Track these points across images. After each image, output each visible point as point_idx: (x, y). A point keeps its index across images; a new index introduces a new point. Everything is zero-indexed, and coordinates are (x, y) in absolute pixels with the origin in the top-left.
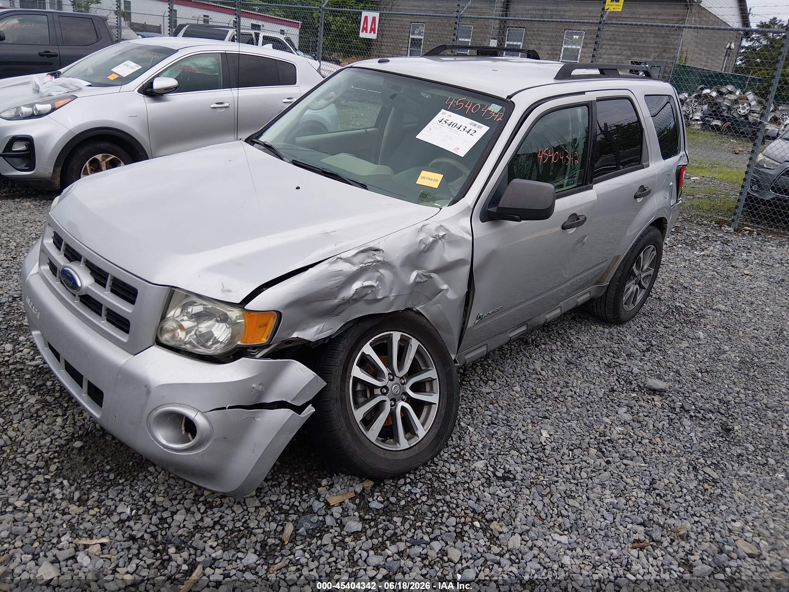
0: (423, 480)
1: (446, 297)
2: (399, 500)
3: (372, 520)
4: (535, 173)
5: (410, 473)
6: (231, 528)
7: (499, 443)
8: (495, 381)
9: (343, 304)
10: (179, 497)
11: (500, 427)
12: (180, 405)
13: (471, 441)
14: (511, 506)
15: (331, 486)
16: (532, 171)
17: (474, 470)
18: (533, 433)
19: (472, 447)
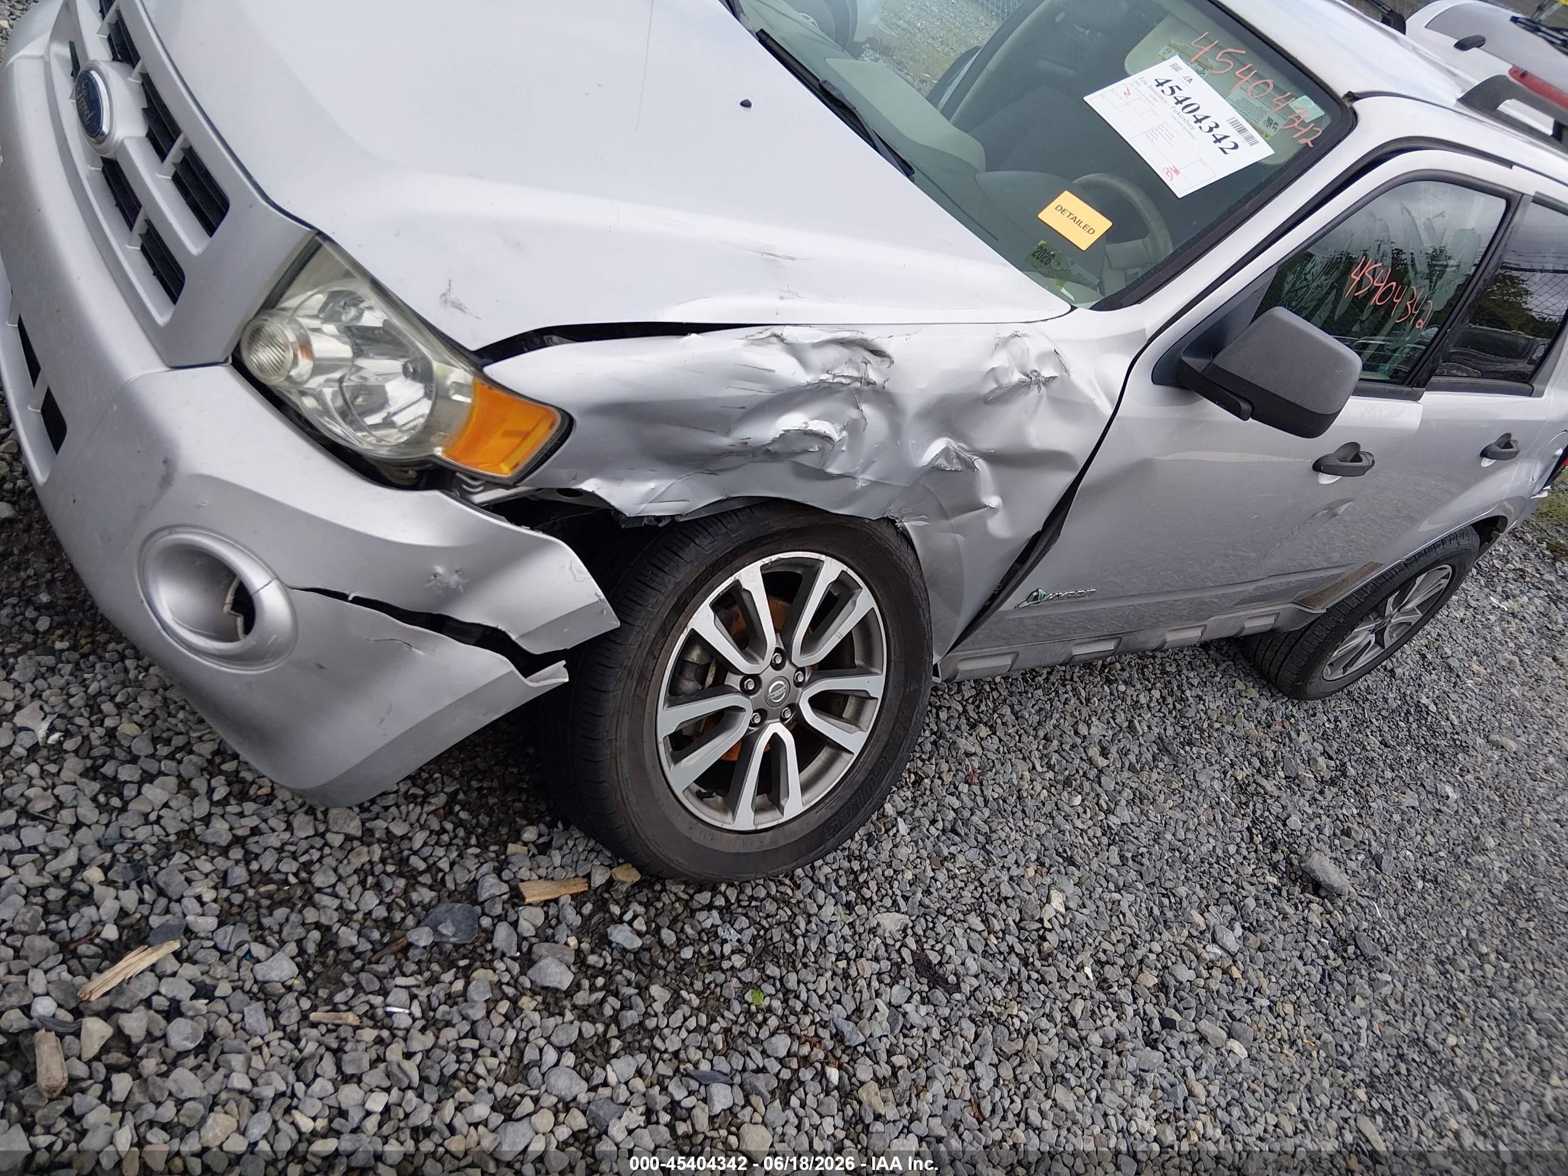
0: (752, 913)
1: (984, 525)
2: (681, 944)
3: (602, 971)
4: (1323, 313)
5: (730, 885)
6: (265, 868)
7: (951, 886)
8: (993, 729)
9: (739, 453)
10: (178, 741)
11: (966, 848)
12: (235, 544)
13: (892, 856)
14: (924, 1057)
15: (544, 849)
16: (1321, 301)
17: (873, 931)
18: (1031, 889)
19: (889, 872)
